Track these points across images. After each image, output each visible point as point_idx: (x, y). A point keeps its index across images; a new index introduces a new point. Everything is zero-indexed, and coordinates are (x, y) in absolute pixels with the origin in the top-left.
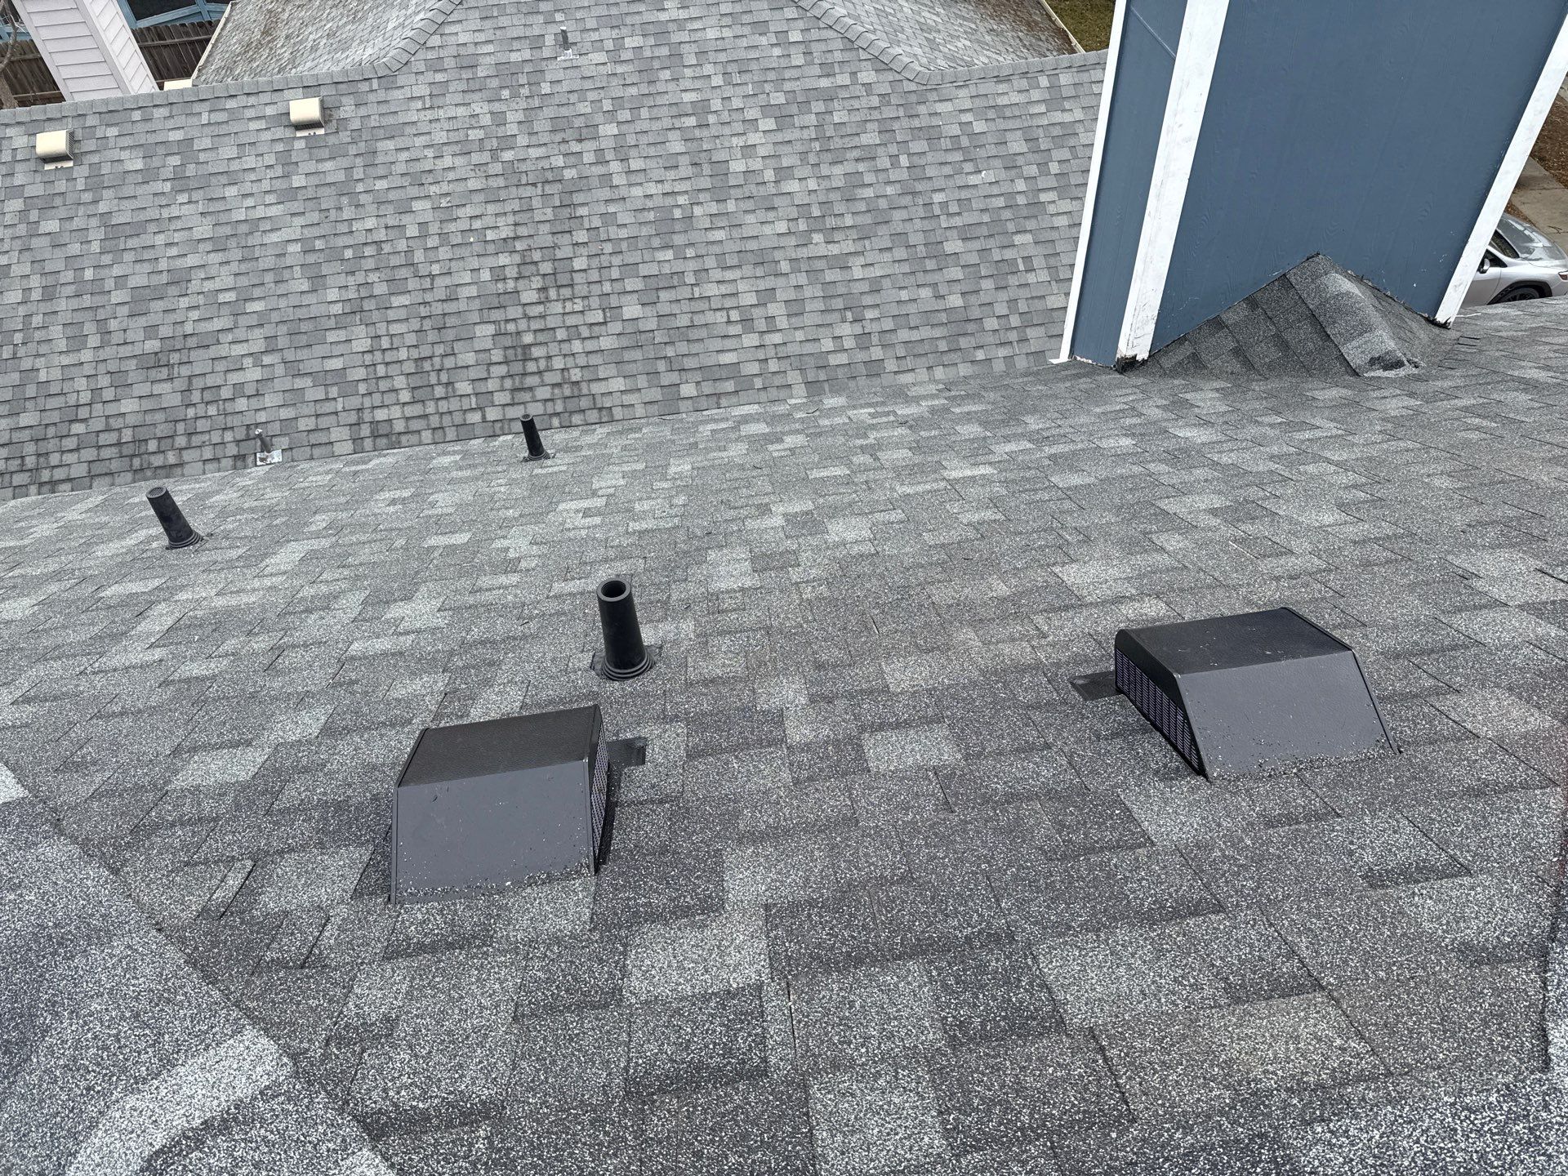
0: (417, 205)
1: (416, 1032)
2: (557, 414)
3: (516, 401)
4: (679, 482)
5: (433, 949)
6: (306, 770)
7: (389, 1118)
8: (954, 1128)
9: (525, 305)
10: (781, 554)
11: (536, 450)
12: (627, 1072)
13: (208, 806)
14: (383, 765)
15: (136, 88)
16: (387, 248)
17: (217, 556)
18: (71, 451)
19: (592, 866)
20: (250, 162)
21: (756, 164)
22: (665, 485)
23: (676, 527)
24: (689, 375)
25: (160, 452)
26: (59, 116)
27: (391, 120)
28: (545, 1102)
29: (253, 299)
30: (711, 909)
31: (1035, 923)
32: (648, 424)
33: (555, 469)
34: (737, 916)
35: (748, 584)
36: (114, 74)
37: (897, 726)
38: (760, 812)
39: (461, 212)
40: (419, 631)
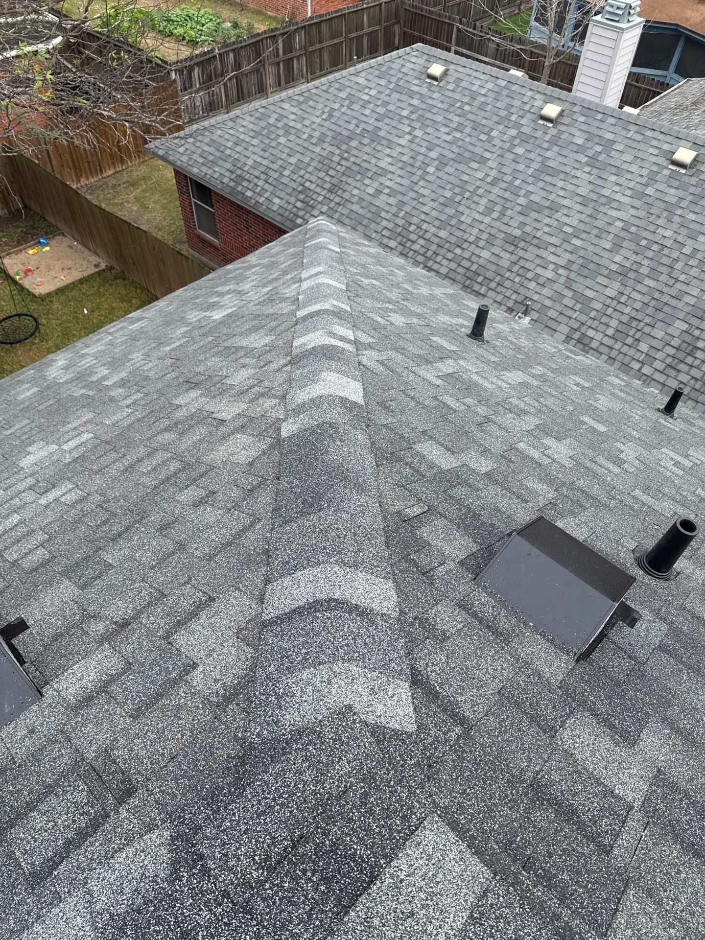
0: (701, 238)
1: (453, 652)
3: (665, 372)
5: (480, 620)
6: (470, 486)
11: (670, 409)
12: (537, 775)
13: (424, 467)
15: (608, 102)
16: (666, 251)
17: (485, 354)
18: (447, 259)
19: (577, 656)
20: (633, 169)
25: (481, 284)
26: (564, 99)
29: (578, 238)
30: (626, 739)
33: (673, 427)
34: (639, 758)
36: (604, 90)
38: (685, 716)
40: (554, 460)
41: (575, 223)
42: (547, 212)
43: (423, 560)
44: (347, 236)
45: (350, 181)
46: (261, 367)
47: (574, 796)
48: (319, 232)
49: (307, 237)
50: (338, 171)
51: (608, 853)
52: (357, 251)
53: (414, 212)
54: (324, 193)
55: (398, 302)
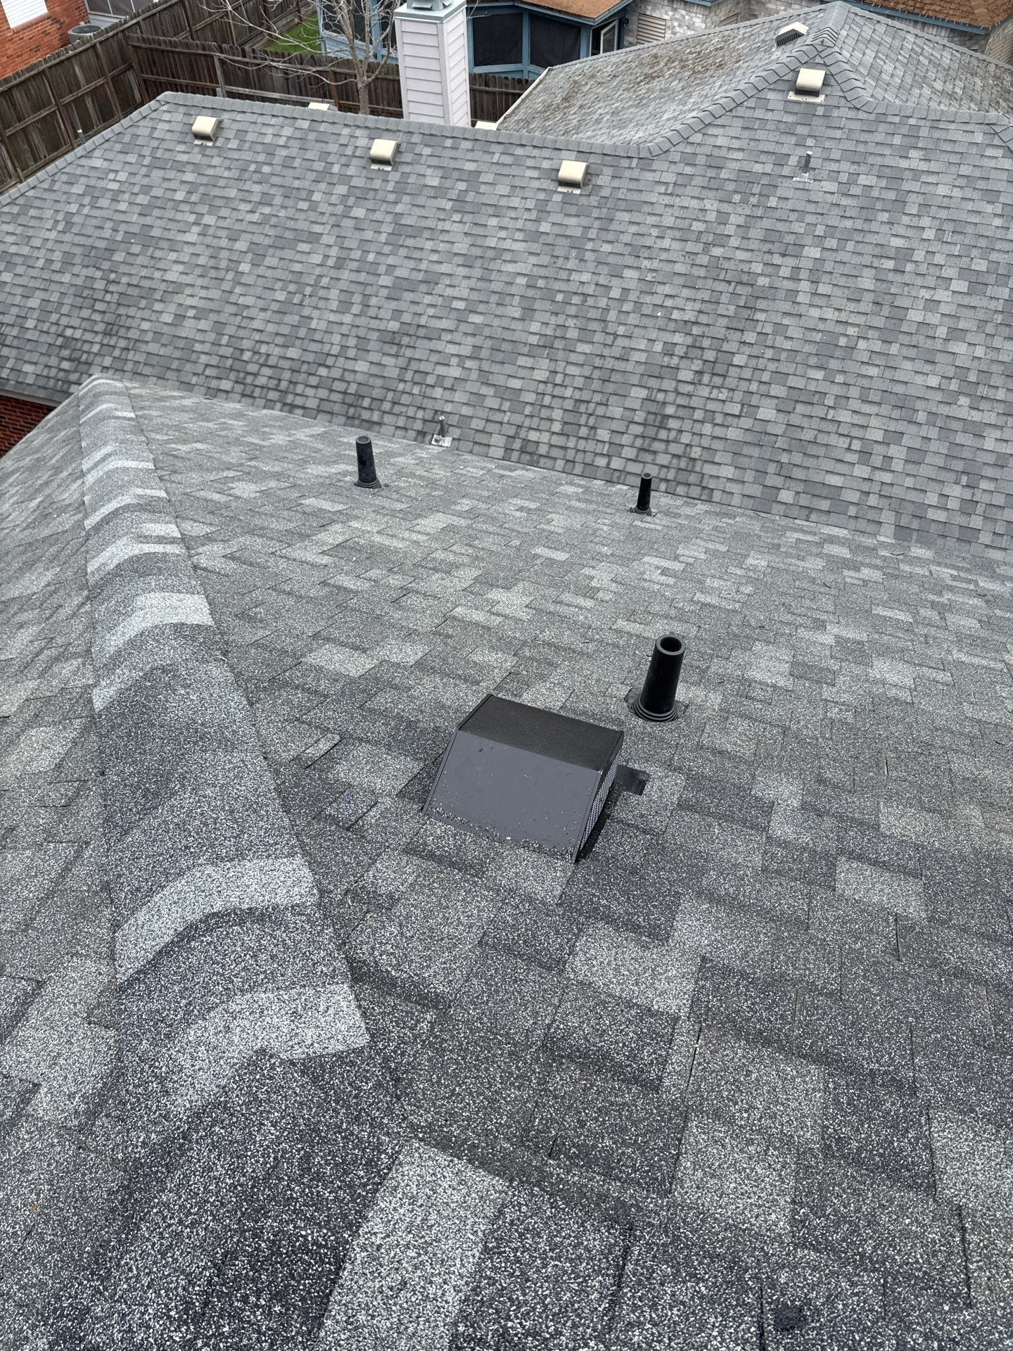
0: (628, 273)
1: (408, 916)
2: (667, 481)
3: (639, 459)
4: (751, 574)
5: (440, 860)
6: (396, 688)
7: (369, 970)
8: (801, 1221)
9: (679, 381)
10: (821, 669)
11: (643, 504)
12: (549, 1029)
13: (324, 684)
14: (450, 707)
15: (455, 121)
16: (590, 301)
17: (386, 503)
18: (312, 387)
19: (575, 856)
20: (515, 202)
21: (933, 319)
22: (739, 572)
23: (734, 611)
24: (793, 484)
25: (370, 409)
26: (395, 129)
27: (635, 196)
28: (480, 1019)
29: (476, 312)
30: (657, 936)
31: (941, 1091)
32: (743, 515)
33: (652, 526)
34: (676, 954)
35: (781, 684)
36: (445, 106)
37: (875, 863)
38: (724, 879)
39: (660, 289)
40: (506, 617)
41: (465, 293)
42: (423, 288)
43: (345, 810)
44: (143, 392)
45: (132, 312)
46: (47, 619)
47: (601, 1036)
48: (97, 397)
49: (81, 408)
50: (108, 302)
51: (656, 1089)
52: (163, 409)
53: (242, 333)
54: (98, 339)
55: (241, 465)
